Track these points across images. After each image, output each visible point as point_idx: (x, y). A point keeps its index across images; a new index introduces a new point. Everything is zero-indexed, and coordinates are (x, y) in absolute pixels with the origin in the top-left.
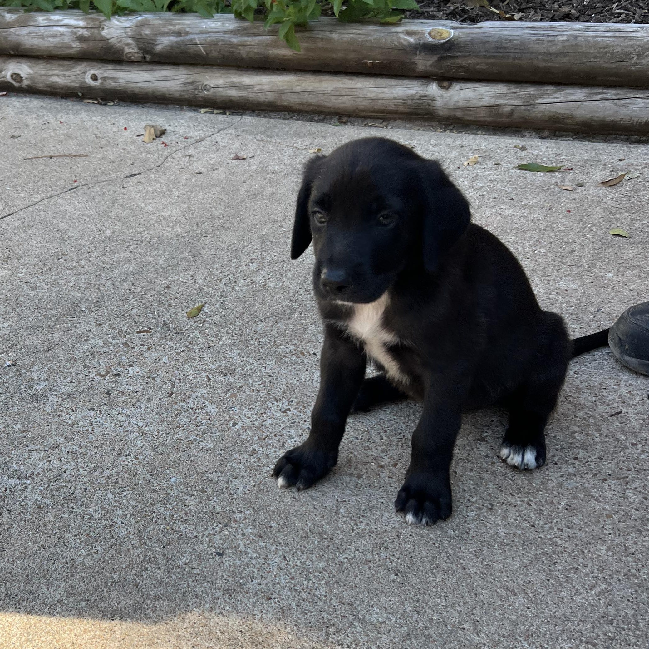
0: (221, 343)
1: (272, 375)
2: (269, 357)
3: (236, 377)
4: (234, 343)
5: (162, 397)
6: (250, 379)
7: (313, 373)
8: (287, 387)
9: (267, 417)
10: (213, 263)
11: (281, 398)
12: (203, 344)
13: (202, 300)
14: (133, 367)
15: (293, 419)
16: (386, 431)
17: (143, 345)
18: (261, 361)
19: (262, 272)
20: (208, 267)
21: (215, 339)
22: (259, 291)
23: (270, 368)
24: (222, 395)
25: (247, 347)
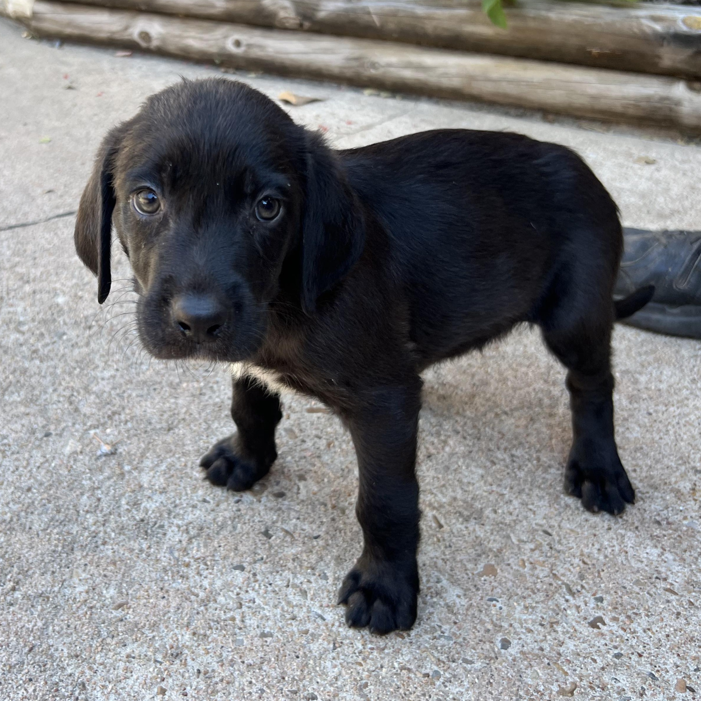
1: (550, 531)
2: (536, 491)
3: (487, 527)
4: (471, 452)
6: (512, 535)
7: (623, 536)
8: (584, 563)
9: (563, 633)
11: (579, 588)
14: (305, 480)
15: (616, 647)
17: (320, 438)
18: (524, 497)
21: (436, 441)
23: (542, 515)
24: (470, 566)
25: (493, 463)
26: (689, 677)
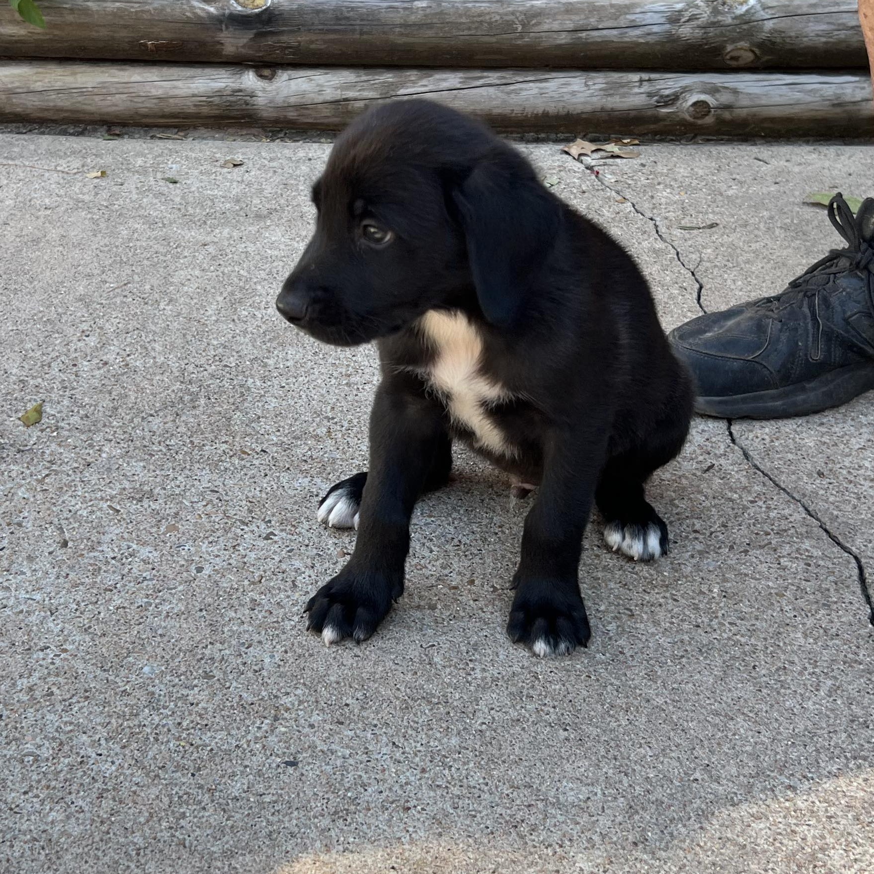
0: (104, 455)
1: (216, 489)
2: (197, 465)
3: (161, 501)
4: (128, 452)
5: (51, 549)
6: (184, 501)
7: (278, 477)
8: (250, 502)
9: (244, 550)
10: (22, 341)
11: (250, 519)
12: (76, 461)
13: (34, 397)
15: (287, 546)
18: (187, 472)
19: (112, 348)
20: (17, 349)
21: (91, 452)
22: (122, 375)
23: (207, 480)
24: (154, 530)
25: (152, 455)
26: (346, 548)
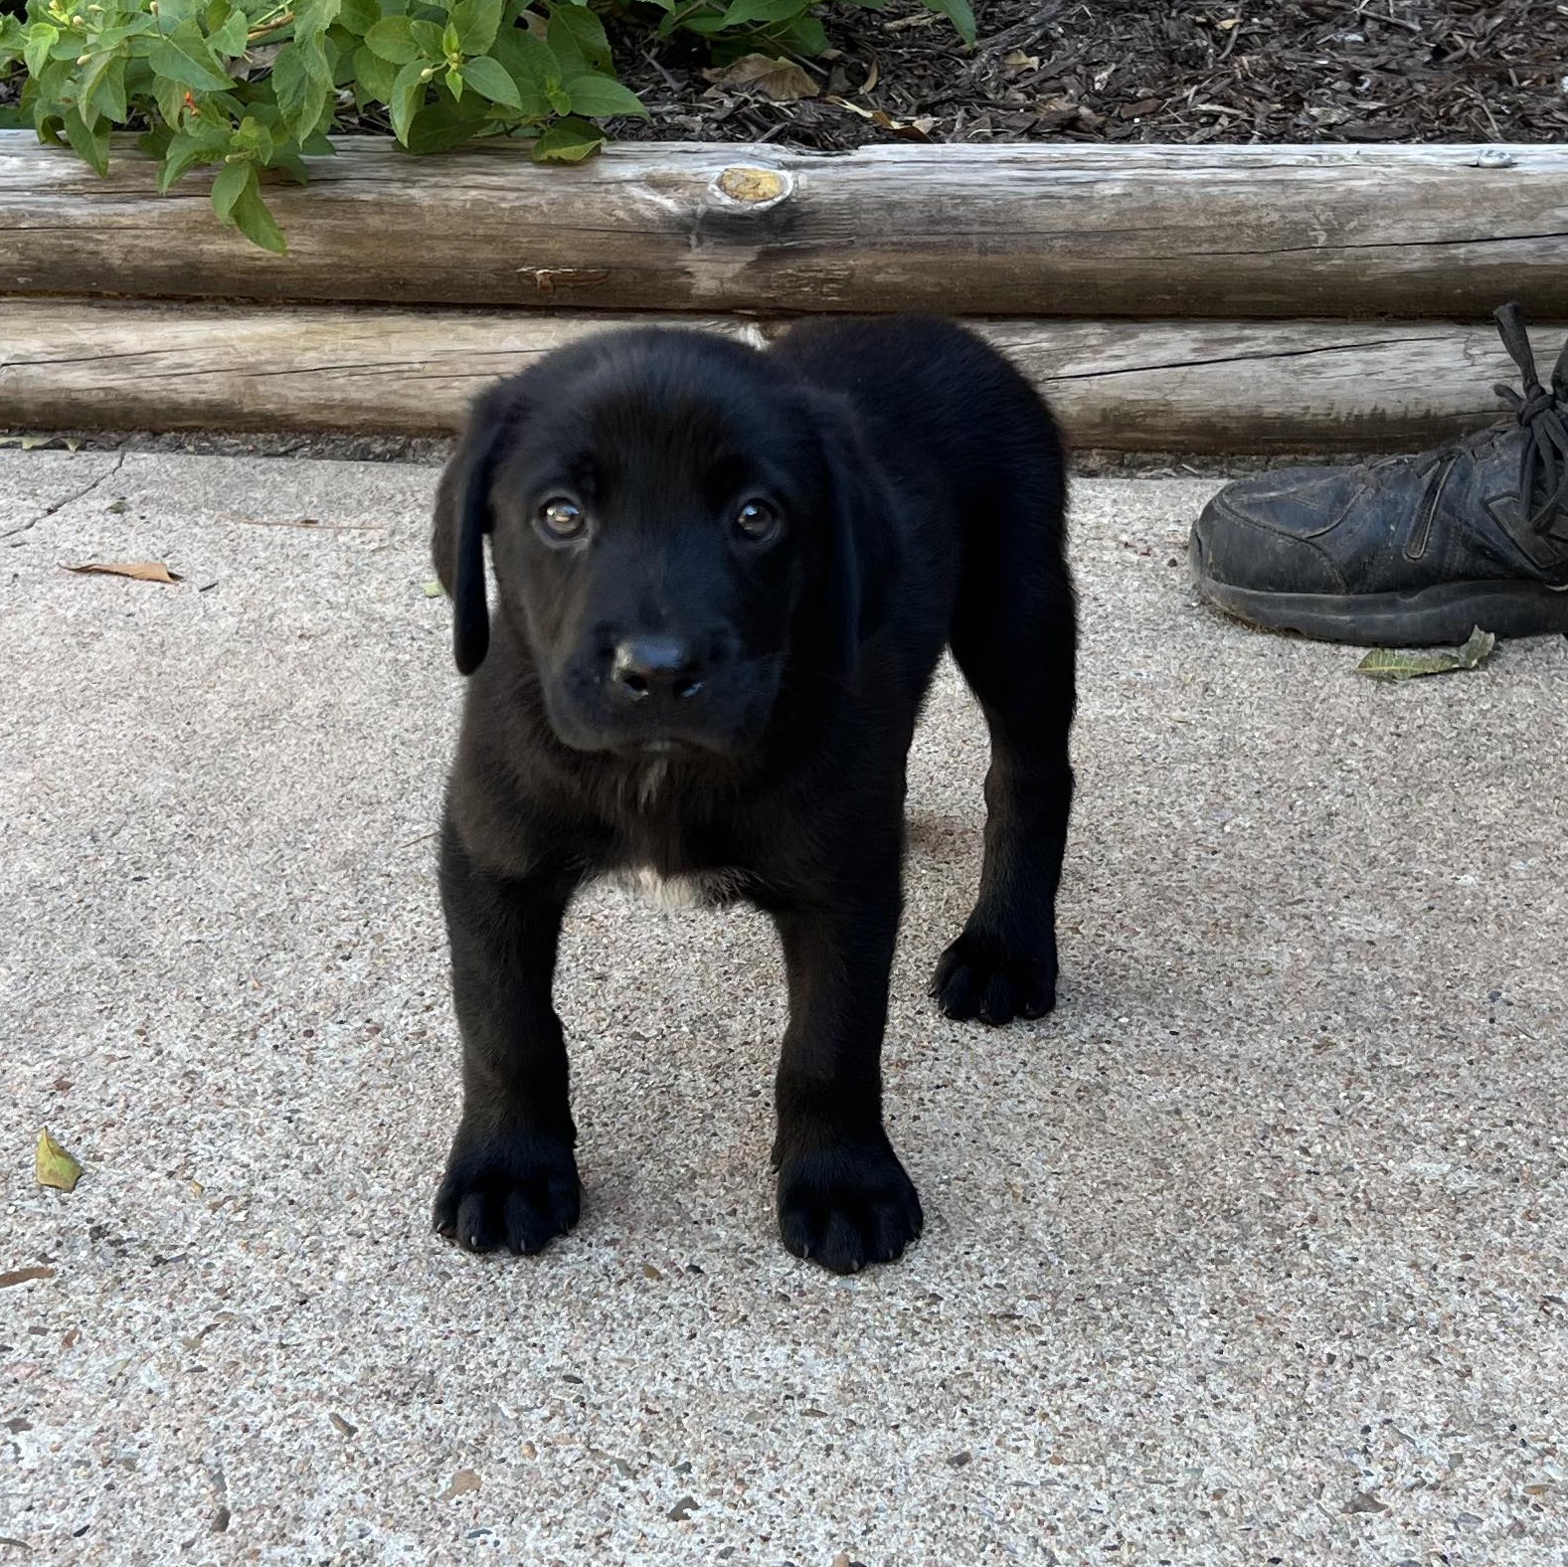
0: (341, 1275)
1: (577, 1374)
2: (541, 1306)
3: (449, 1404)
4: (393, 1268)
5: (190, 1535)
6: (502, 1404)
7: (719, 1342)
8: (649, 1411)
9: (622, 1548)
10: (204, 971)
11: (644, 1460)
12: (277, 1291)
13: (211, 1117)
14: (29, 1427)
15: (720, 1540)
16: (1053, 1529)
17: (44, 1332)
18: (517, 1324)
19: (395, 988)
20: (191, 992)
21: (314, 1265)
22: (408, 1059)
23: (558, 1349)
24: (424, 1486)
25: (447, 1276)
26: (855, 1548)
